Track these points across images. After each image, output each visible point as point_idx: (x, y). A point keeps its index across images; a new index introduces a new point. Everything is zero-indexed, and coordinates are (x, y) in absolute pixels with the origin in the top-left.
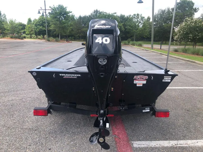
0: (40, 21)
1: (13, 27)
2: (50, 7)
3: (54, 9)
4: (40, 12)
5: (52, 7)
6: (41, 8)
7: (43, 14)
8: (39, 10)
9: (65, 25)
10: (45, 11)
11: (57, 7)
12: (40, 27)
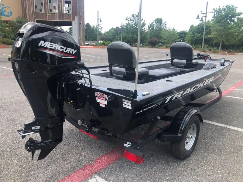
0: (199, 27)
1: (170, 36)
2: (214, 9)
3: (218, 12)
4: (199, 17)
5: (216, 9)
6: (201, 12)
7: (202, 18)
8: (198, 14)
9: (230, 31)
10: (206, 15)
11: (224, 8)
12: (198, 35)
